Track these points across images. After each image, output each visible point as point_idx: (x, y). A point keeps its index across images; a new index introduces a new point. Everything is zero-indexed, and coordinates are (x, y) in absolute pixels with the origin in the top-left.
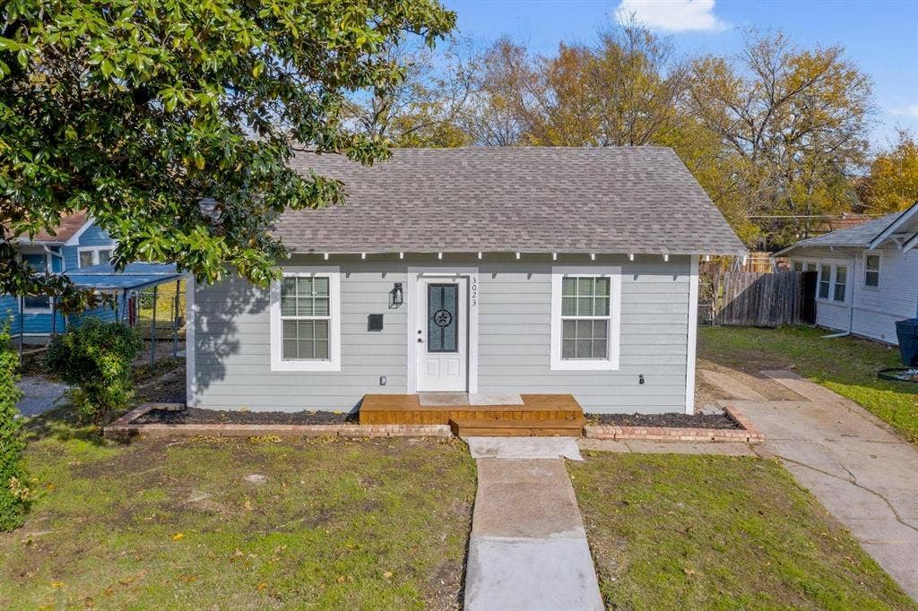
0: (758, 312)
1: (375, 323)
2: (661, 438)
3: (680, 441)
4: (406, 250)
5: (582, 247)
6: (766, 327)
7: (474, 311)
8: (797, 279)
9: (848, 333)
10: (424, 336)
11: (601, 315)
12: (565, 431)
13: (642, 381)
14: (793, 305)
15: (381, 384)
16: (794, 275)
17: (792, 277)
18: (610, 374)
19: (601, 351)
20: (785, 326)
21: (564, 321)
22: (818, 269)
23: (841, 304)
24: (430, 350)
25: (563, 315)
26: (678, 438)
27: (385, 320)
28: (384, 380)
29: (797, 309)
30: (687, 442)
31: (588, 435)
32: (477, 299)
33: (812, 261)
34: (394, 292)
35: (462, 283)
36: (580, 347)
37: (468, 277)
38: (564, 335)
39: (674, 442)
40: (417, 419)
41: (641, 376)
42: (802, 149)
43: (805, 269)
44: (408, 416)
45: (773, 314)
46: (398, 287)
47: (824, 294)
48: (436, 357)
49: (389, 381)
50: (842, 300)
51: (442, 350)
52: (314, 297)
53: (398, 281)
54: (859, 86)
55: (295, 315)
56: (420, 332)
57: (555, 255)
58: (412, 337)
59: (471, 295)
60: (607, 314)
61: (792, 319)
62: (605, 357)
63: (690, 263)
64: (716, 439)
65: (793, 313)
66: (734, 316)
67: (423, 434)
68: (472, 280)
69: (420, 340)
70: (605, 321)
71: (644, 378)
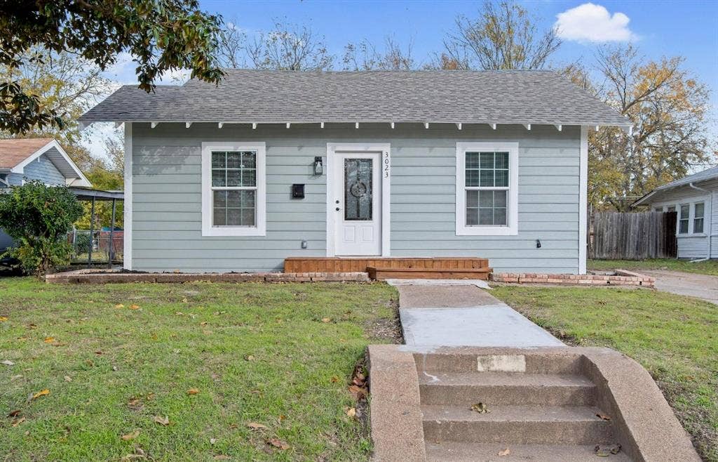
0: (625, 247)
1: (298, 192)
2: (561, 281)
3: (578, 284)
4: (326, 121)
5: (484, 119)
6: (633, 260)
7: (387, 182)
8: (659, 220)
9: (708, 258)
10: (342, 206)
11: (500, 186)
12: (473, 274)
13: (539, 246)
14: (656, 242)
15: (303, 248)
16: (657, 216)
17: (654, 217)
18: (510, 239)
19: (501, 219)
20: (650, 258)
21: (468, 192)
22: (678, 210)
23: (702, 235)
24: (346, 219)
25: (466, 186)
26: (576, 281)
27: (306, 189)
28: (305, 244)
29: (660, 244)
30: (586, 285)
31: (494, 278)
32: (389, 172)
33: (670, 204)
34: (315, 165)
35: (375, 158)
36: (482, 215)
37: (381, 152)
38: (468, 204)
39: (573, 284)
40: (337, 267)
41: (538, 241)
42: (650, 146)
43: (665, 210)
44: (329, 265)
45: (639, 248)
46: (318, 159)
47: (684, 229)
48: (353, 224)
49: (309, 245)
50: (701, 231)
51: (358, 218)
52: (242, 169)
53: (318, 155)
54: (698, 93)
55: (225, 186)
56: (337, 202)
57: (460, 125)
58: (331, 207)
59: (384, 167)
60: (506, 185)
61: (656, 254)
62: (505, 224)
63: (580, 139)
64: (611, 282)
65: (656, 247)
66: (604, 251)
67: (344, 279)
68: (384, 155)
69: (338, 209)
70: (505, 191)
71: (541, 242)
